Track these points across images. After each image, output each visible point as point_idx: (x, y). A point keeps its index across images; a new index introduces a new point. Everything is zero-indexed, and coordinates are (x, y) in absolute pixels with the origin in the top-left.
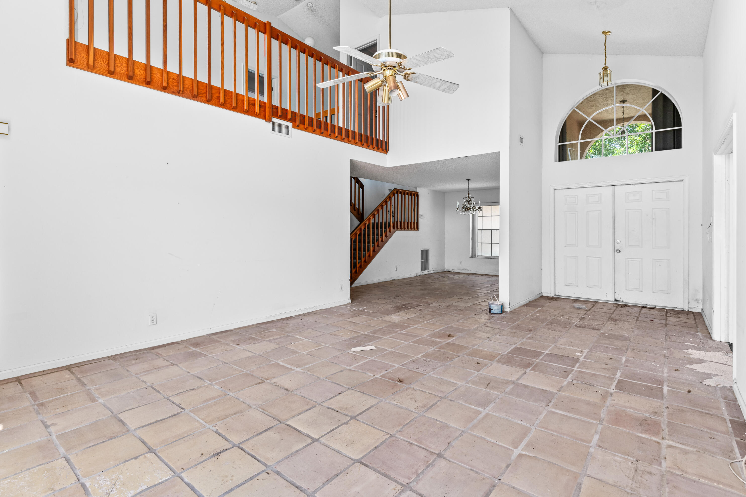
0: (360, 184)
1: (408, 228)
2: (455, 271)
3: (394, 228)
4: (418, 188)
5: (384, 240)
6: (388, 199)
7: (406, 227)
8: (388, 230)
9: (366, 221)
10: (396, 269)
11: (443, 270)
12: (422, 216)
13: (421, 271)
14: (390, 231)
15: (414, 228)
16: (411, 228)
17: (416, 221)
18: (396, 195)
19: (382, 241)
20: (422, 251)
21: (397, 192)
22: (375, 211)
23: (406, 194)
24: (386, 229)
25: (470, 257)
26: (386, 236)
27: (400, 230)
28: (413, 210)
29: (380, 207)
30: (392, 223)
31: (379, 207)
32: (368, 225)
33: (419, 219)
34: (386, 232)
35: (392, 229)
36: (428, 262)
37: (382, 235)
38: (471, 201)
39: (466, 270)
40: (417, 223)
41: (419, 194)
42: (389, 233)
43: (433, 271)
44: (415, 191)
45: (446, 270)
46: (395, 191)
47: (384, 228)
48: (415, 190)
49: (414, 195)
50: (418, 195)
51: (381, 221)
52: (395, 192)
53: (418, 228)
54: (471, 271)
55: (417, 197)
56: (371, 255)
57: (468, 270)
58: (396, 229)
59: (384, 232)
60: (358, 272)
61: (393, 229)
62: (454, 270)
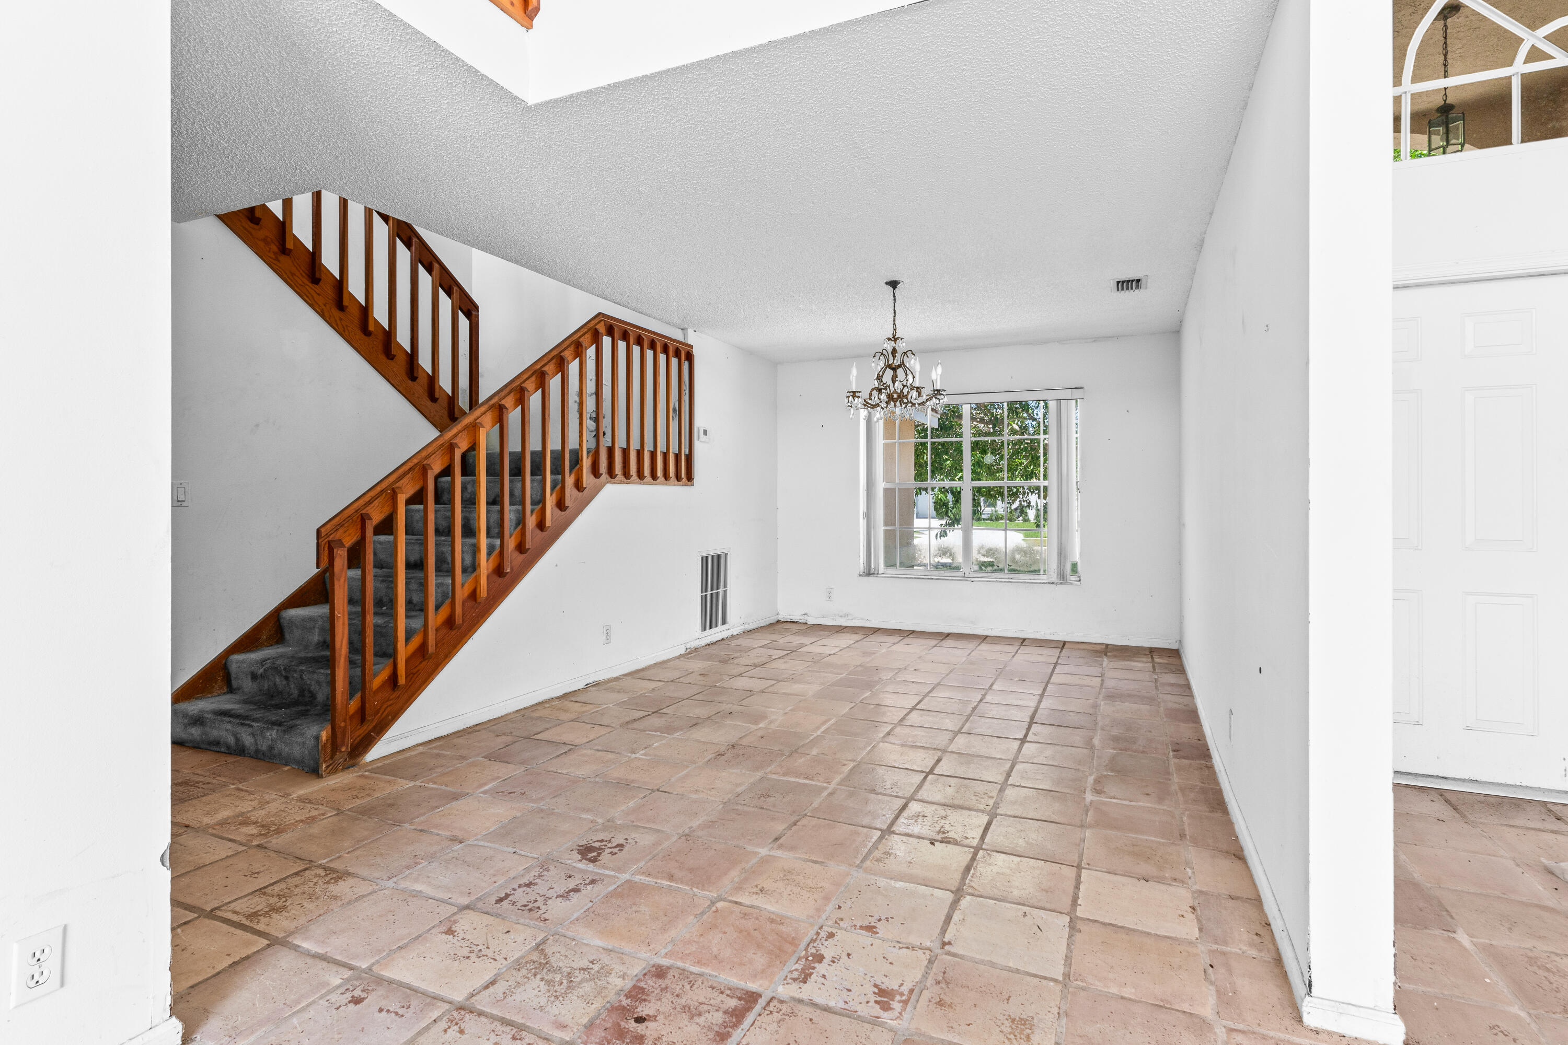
0: (456, 295)
1: (654, 476)
2: (811, 621)
3: (595, 472)
4: (690, 331)
5: (548, 522)
6: (572, 348)
7: (647, 471)
8: (570, 480)
9: (455, 436)
10: (608, 638)
11: (773, 619)
12: (705, 432)
13: (703, 630)
14: (578, 486)
15: (678, 477)
16: (666, 476)
17: (685, 450)
18: (607, 341)
19: (541, 525)
20: (704, 559)
21: (610, 331)
22: (503, 394)
23: (646, 346)
24: (560, 477)
25: (860, 575)
26: (561, 505)
27: (621, 482)
28: (674, 410)
29: (533, 379)
30: (588, 452)
31: (525, 377)
32: (464, 456)
33: (697, 445)
34: (559, 486)
35: (587, 478)
36: (723, 596)
37: (540, 501)
38: (902, 365)
39: (846, 616)
40: (689, 458)
41: (695, 352)
42: (575, 491)
43: (743, 627)
44: (681, 339)
45: (780, 618)
46: (602, 323)
47: (552, 473)
48: (677, 335)
49: (677, 353)
50: (690, 357)
51: (534, 444)
52: (601, 328)
53: (690, 477)
54: (862, 619)
55: (687, 363)
56: (483, 592)
57: (855, 618)
58: (605, 476)
59: (553, 489)
60: (402, 680)
61: (592, 477)
62: (806, 617)
